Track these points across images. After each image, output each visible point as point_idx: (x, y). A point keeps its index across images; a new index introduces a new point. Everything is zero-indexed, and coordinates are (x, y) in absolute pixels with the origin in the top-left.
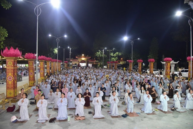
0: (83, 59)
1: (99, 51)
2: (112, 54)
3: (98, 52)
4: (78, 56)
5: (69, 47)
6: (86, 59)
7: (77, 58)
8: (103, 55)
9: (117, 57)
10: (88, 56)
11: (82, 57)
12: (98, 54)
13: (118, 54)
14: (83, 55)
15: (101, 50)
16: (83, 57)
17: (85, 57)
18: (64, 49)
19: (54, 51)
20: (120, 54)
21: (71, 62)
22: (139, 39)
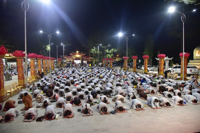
0: (78, 56)
1: (94, 47)
2: (107, 51)
3: (93, 48)
4: (72, 53)
5: (62, 44)
6: (80, 56)
7: (71, 55)
8: (98, 52)
9: (112, 54)
11: (76, 54)
13: (114, 50)
14: (77, 52)
15: (96, 46)
17: (80, 54)
18: (57, 46)
19: (46, 48)
21: (65, 59)
22: (134, 35)
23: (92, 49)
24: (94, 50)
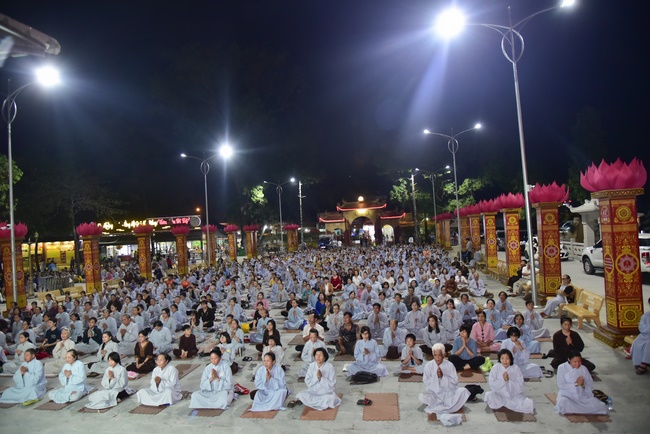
0: (362, 212)
1: (401, 180)
2: (449, 188)
3: (398, 184)
4: (345, 203)
5: (293, 180)
6: (371, 213)
7: (341, 212)
8: (414, 194)
9: (472, 197)
10: (377, 200)
11: (358, 208)
12: (399, 190)
13: (470, 185)
14: (361, 199)
15: (407, 176)
16: (361, 205)
17: (367, 204)
18: (279, 188)
19: (252, 195)
20: (477, 185)
21: (324, 224)
22: (478, 126)
23: (395, 187)
24: (403, 187)
